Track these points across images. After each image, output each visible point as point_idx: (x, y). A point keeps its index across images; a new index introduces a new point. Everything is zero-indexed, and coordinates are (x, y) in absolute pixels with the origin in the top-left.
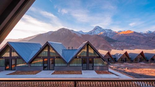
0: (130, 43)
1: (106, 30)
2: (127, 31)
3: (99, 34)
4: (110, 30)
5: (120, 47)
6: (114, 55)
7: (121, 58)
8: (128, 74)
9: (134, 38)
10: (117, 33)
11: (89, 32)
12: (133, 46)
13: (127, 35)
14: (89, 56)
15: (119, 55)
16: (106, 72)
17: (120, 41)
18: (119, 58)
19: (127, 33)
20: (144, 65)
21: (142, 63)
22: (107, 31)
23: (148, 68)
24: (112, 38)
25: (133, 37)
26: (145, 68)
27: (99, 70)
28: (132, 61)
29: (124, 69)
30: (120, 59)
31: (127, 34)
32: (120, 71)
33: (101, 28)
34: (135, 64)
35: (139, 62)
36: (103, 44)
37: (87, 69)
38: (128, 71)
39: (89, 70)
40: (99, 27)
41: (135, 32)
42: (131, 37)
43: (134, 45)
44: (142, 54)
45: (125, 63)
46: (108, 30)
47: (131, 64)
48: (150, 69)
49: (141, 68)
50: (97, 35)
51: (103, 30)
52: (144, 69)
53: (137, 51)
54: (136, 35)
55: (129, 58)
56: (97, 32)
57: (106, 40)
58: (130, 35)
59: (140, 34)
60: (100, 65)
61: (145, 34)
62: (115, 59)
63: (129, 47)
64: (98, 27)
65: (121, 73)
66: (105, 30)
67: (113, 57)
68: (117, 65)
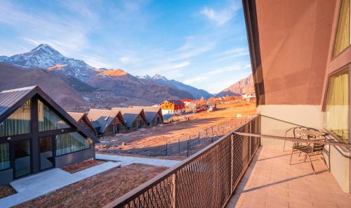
0: (121, 95)
1: (71, 61)
2: (117, 71)
3: (50, 69)
4: (81, 63)
5: (104, 103)
6: (97, 121)
7: (111, 126)
8: (129, 153)
9: (128, 86)
10: (98, 72)
11: (12, 58)
12: (126, 100)
13: (115, 79)
14: (40, 130)
15: (106, 119)
16: (90, 162)
17: (103, 89)
18: (107, 125)
19: (116, 75)
20: (145, 132)
21: (143, 130)
22: (73, 64)
23: (152, 135)
24: (86, 82)
25: (126, 82)
26: (147, 137)
27: (73, 163)
28: (129, 128)
29: (120, 147)
30: (108, 127)
31: (116, 77)
32: (115, 152)
33: (56, 53)
34: (133, 133)
35: (139, 127)
36: (63, 96)
37: (32, 172)
38: (126, 148)
39: (40, 171)
40: (53, 51)
41: (128, 75)
42: (122, 82)
43: (128, 98)
44: (142, 114)
45: (117, 135)
46: (76, 61)
47: (127, 135)
48: (154, 137)
49: (142, 138)
50: (45, 71)
51: (63, 59)
52: (148, 139)
53: (135, 110)
54: (131, 81)
55: (123, 124)
56: (44, 62)
57: (70, 85)
58: (122, 79)
59: (135, 79)
60: (75, 150)
61: (142, 80)
62: (99, 128)
63: (119, 102)
64: (47, 47)
65: (118, 155)
66: (67, 60)
67: (95, 126)
68: (104, 141)
